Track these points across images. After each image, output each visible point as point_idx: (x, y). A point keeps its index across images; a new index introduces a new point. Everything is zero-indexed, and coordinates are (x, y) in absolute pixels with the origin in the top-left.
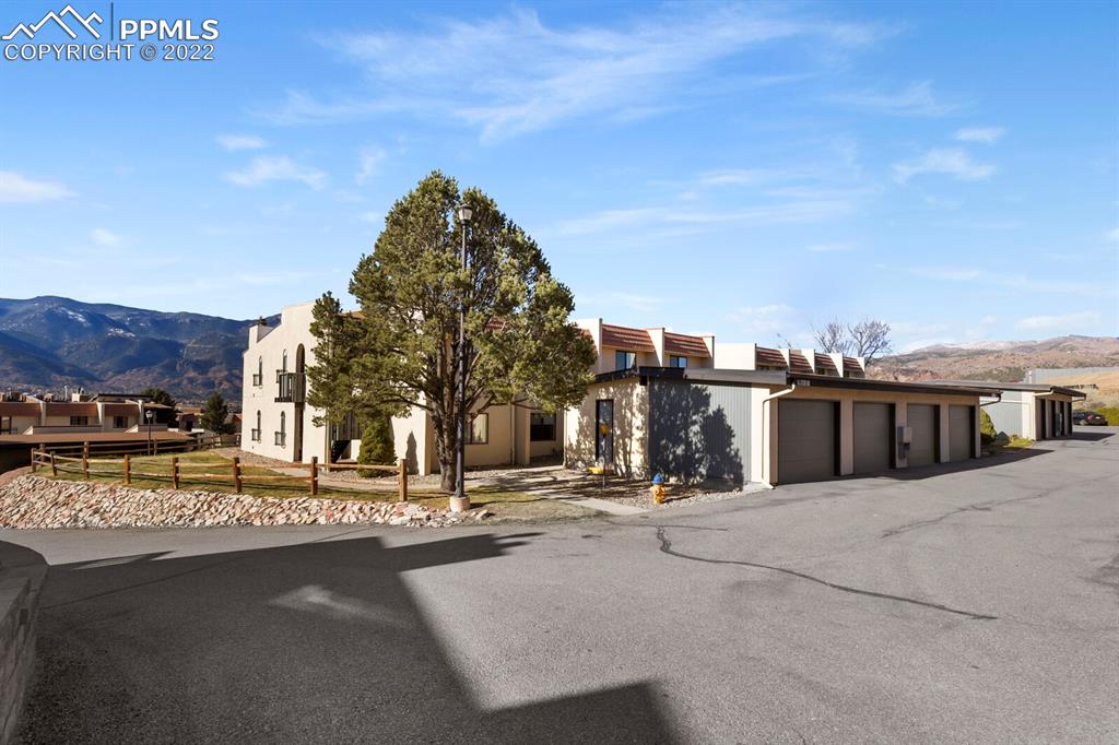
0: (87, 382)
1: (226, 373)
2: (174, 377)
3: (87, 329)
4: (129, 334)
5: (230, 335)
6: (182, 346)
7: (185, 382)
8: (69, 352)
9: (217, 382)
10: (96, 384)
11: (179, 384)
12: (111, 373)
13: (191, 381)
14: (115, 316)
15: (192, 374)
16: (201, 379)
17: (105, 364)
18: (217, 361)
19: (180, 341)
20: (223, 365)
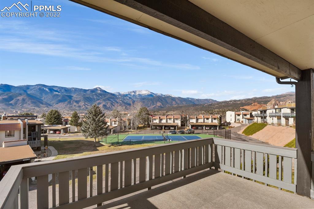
0: (49, 106)
1: (84, 103)
2: (70, 105)
3: (49, 92)
4: (59, 94)
5: (84, 93)
6: (72, 96)
7: (73, 106)
8: (45, 99)
9: (81, 106)
10: (51, 107)
11: (72, 107)
12: (55, 104)
13: (75, 106)
14: (55, 89)
15: (75, 104)
16: (77, 105)
17: (53, 102)
18: (81, 100)
19: (72, 95)
20: (83, 102)
